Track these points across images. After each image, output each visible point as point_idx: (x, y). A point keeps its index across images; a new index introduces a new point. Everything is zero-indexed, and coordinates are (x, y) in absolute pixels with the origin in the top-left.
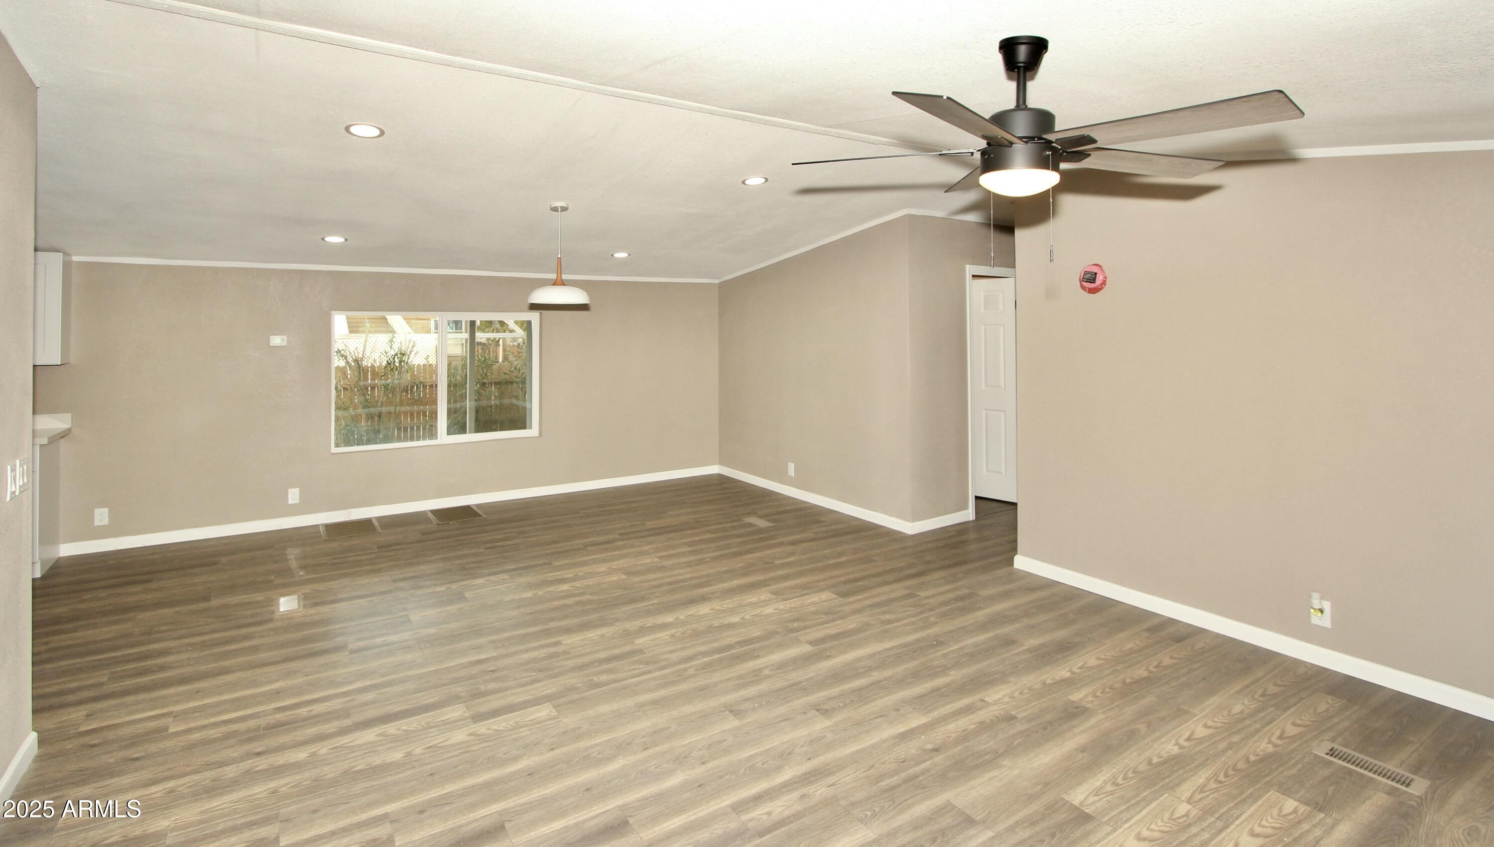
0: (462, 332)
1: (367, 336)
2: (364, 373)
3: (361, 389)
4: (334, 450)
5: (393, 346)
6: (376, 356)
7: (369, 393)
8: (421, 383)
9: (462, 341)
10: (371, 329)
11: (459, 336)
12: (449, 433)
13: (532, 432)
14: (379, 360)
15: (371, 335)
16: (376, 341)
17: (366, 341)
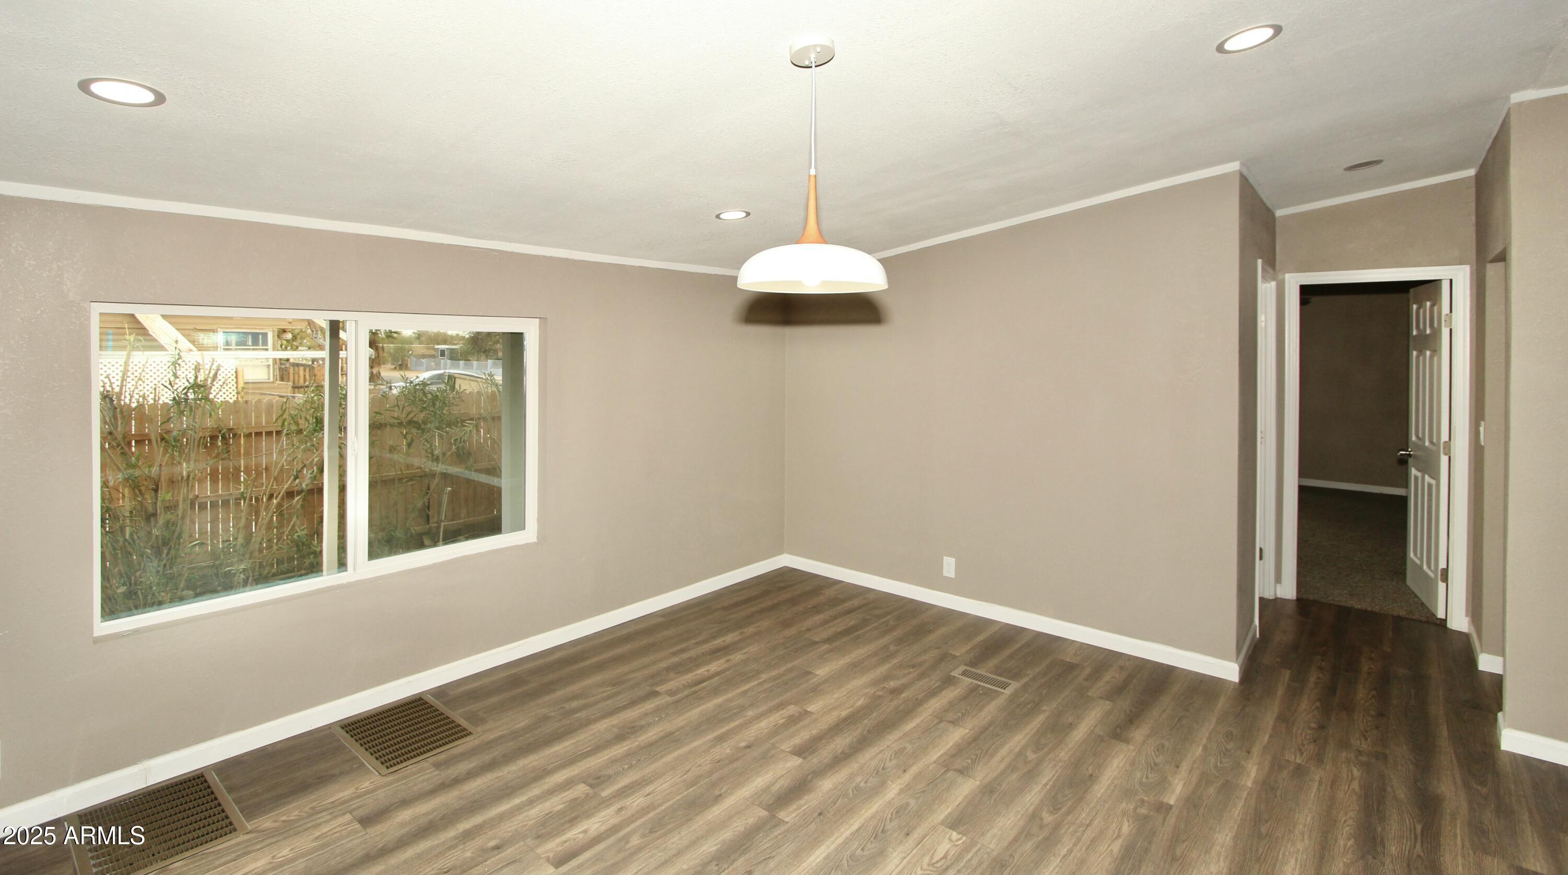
0: (267, 350)
1: (129, 357)
2: (123, 417)
3: (118, 445)
4: (104, 628)
5: (179, 373)
6: (146, 389)
7: (133, 449)
8: (230, 430)
9: (268, 361)
10: (138, 344)
11: (262, 354)
12: (373, 554)
13: (529, 535)
14: (152, 396)
15: (134, 353)
16: (147, 362)
17: (127, 364)
